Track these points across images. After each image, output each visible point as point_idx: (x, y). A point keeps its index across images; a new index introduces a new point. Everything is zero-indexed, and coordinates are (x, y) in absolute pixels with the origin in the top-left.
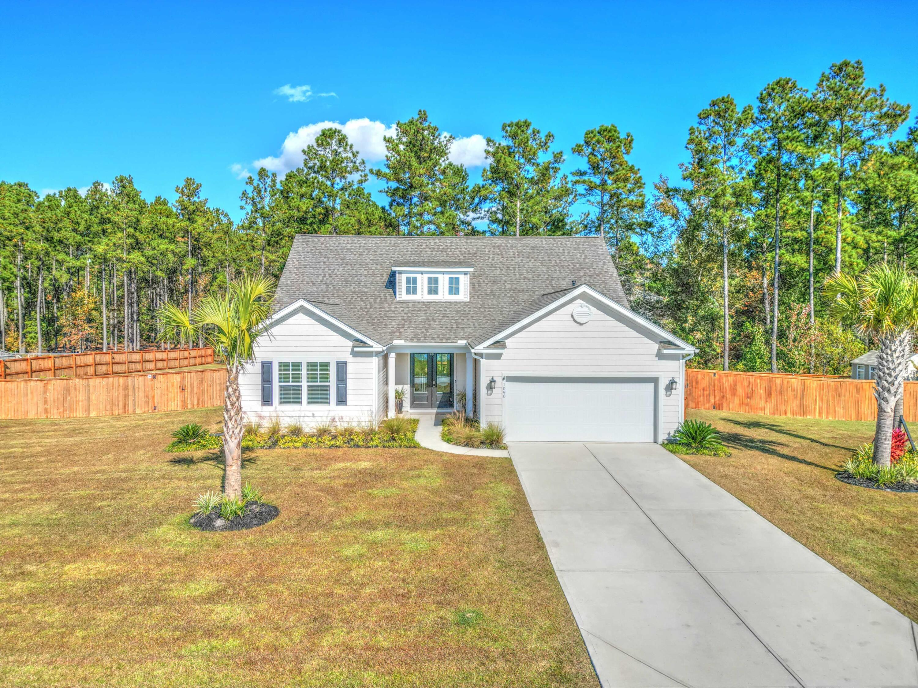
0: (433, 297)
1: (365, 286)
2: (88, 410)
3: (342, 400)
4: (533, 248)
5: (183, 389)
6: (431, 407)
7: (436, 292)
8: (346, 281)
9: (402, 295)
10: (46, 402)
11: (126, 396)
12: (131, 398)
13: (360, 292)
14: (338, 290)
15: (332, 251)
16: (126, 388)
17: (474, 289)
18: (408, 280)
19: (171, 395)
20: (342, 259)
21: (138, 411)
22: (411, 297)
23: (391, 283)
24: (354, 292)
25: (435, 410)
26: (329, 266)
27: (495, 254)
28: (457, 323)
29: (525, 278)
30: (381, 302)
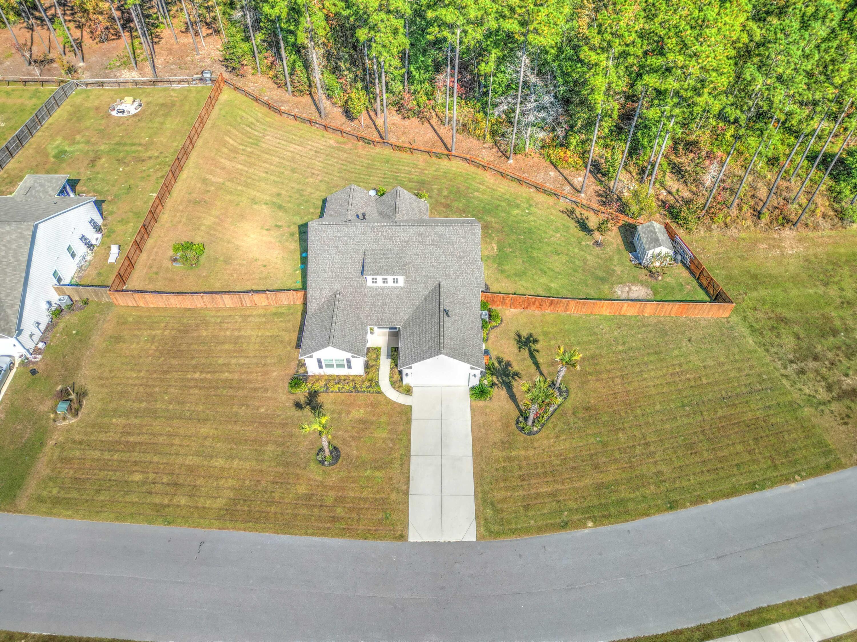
0: (385, 285)
1: (351, 273)
2: (225, 305)
3: (350, 367)
4: (440, 236)
5: (268, 299)
7: (387, 283)
9: (369, 284)
10: (204, 302)
11: (241, 301)
12: (244, 301)
13: (349, 278)
14: (338, 276)
15: (330, 239)
16: (240, 298)
17: (406, 276)
18: (373, 279)
19: (262, 300)
21: (248, 306)
22: (375, 285)
24: (346, 278)
25: (387, 331)
27: (419, 242)
28: (397, 308)
29: (433, 266)
30: (360, 288)
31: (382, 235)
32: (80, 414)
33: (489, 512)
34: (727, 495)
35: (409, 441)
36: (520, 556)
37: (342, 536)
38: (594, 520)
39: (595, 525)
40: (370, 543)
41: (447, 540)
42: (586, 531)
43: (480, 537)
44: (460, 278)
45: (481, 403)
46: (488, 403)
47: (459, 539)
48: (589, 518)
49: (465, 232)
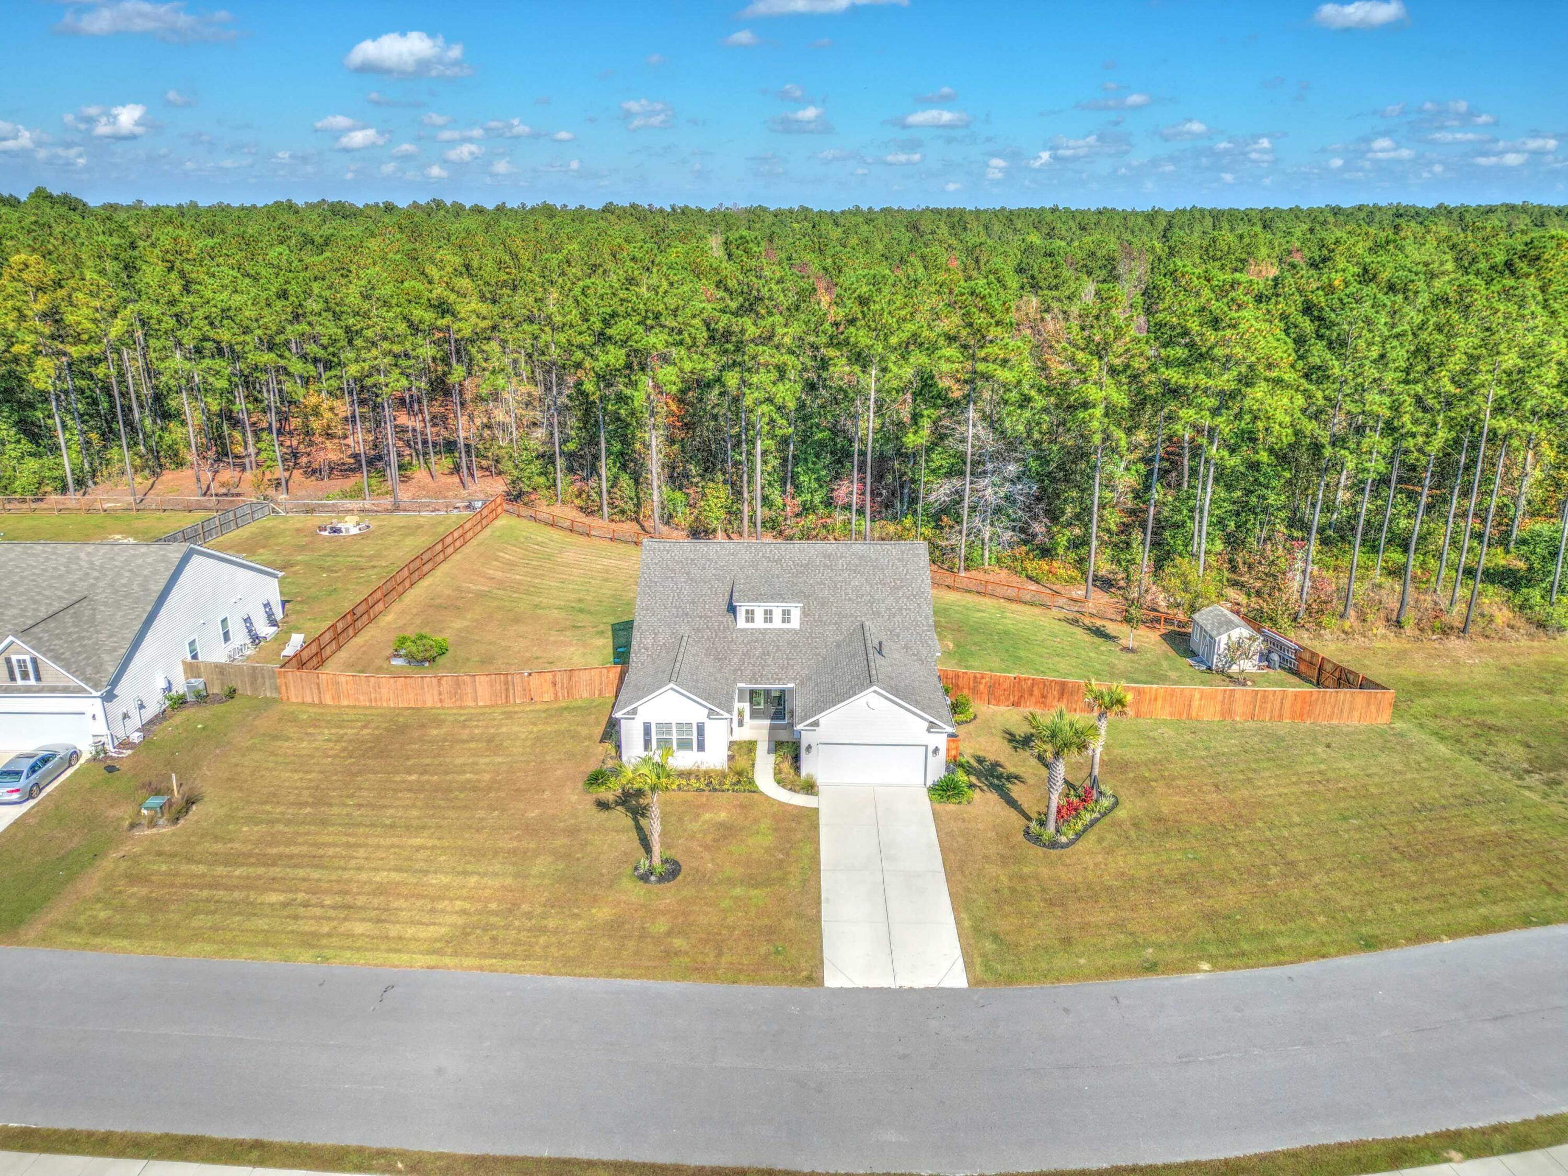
0: (768, 626)
1: (709, 609)
2: (476, 700)
3: (701, 747)
4: (861, 558)
5: (555, 684)
6: (765, 718)
7: (771, 621)
8: (693, 602)
9: (741, 623)
10: (440, 694)
11: (507, 690)
12: (511, 691)
13: (706, 617)
14: (687, 614)
15: (678, 563)
16: (506, 683)
17: (805, 614)
18: (747, 612)
19: (545, 689)
20: (688, 574)
21: (518, 701)
22: (750, 625)
23: (732, 609)
24: (701, 617)
25: (767, 722)
26: (676, 583)
27: (826, 566)
28: (788, 659)
29: (850, 599)
30: (724, 631)
31: (763, 556)
32: (182, 821)
33: (989, 946)
34: (1478, 931)
35: (817, 850)
36: (1066, 1010)
37: (684, 978)
38: (1210, 958)
39: (1215, 967)
40: (743, 989)
41: (907, 984)
42: (1199, 976)
43: (975, 982)
44: (898, 618)
45: (951, 807)
46: (964, 807)
47: (932, 983)
48: (1200, 958)
49: (903, 552)
